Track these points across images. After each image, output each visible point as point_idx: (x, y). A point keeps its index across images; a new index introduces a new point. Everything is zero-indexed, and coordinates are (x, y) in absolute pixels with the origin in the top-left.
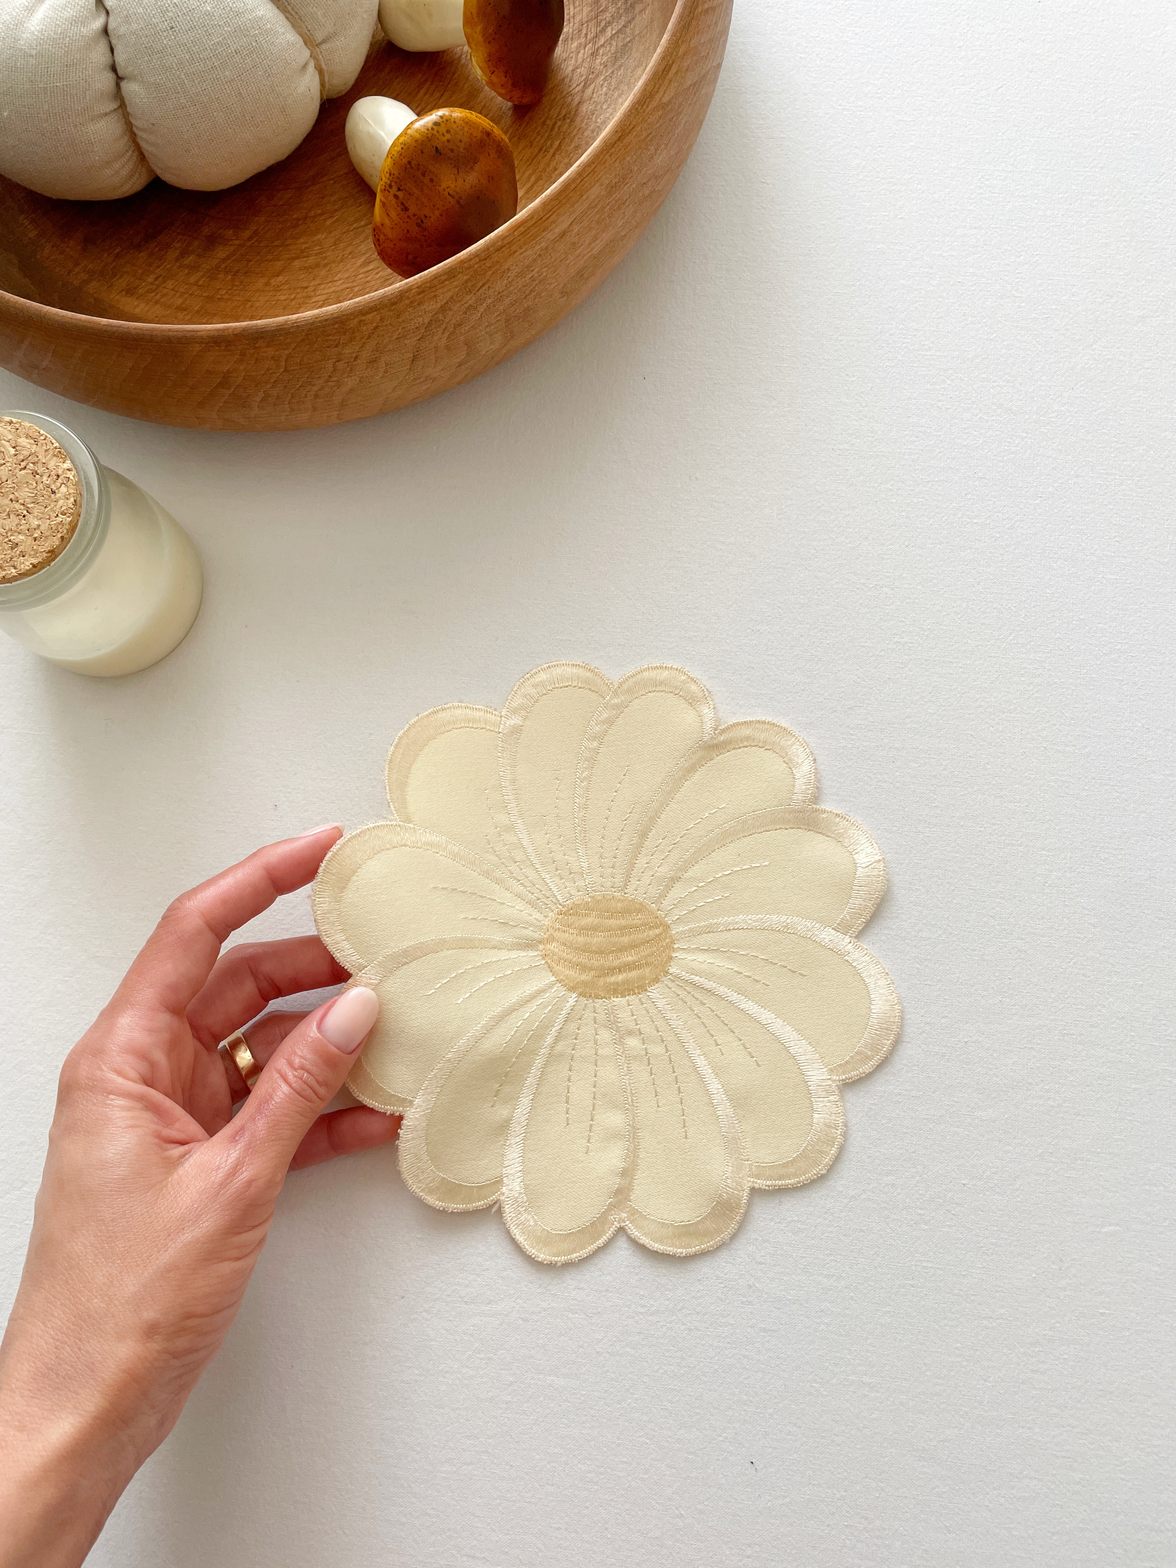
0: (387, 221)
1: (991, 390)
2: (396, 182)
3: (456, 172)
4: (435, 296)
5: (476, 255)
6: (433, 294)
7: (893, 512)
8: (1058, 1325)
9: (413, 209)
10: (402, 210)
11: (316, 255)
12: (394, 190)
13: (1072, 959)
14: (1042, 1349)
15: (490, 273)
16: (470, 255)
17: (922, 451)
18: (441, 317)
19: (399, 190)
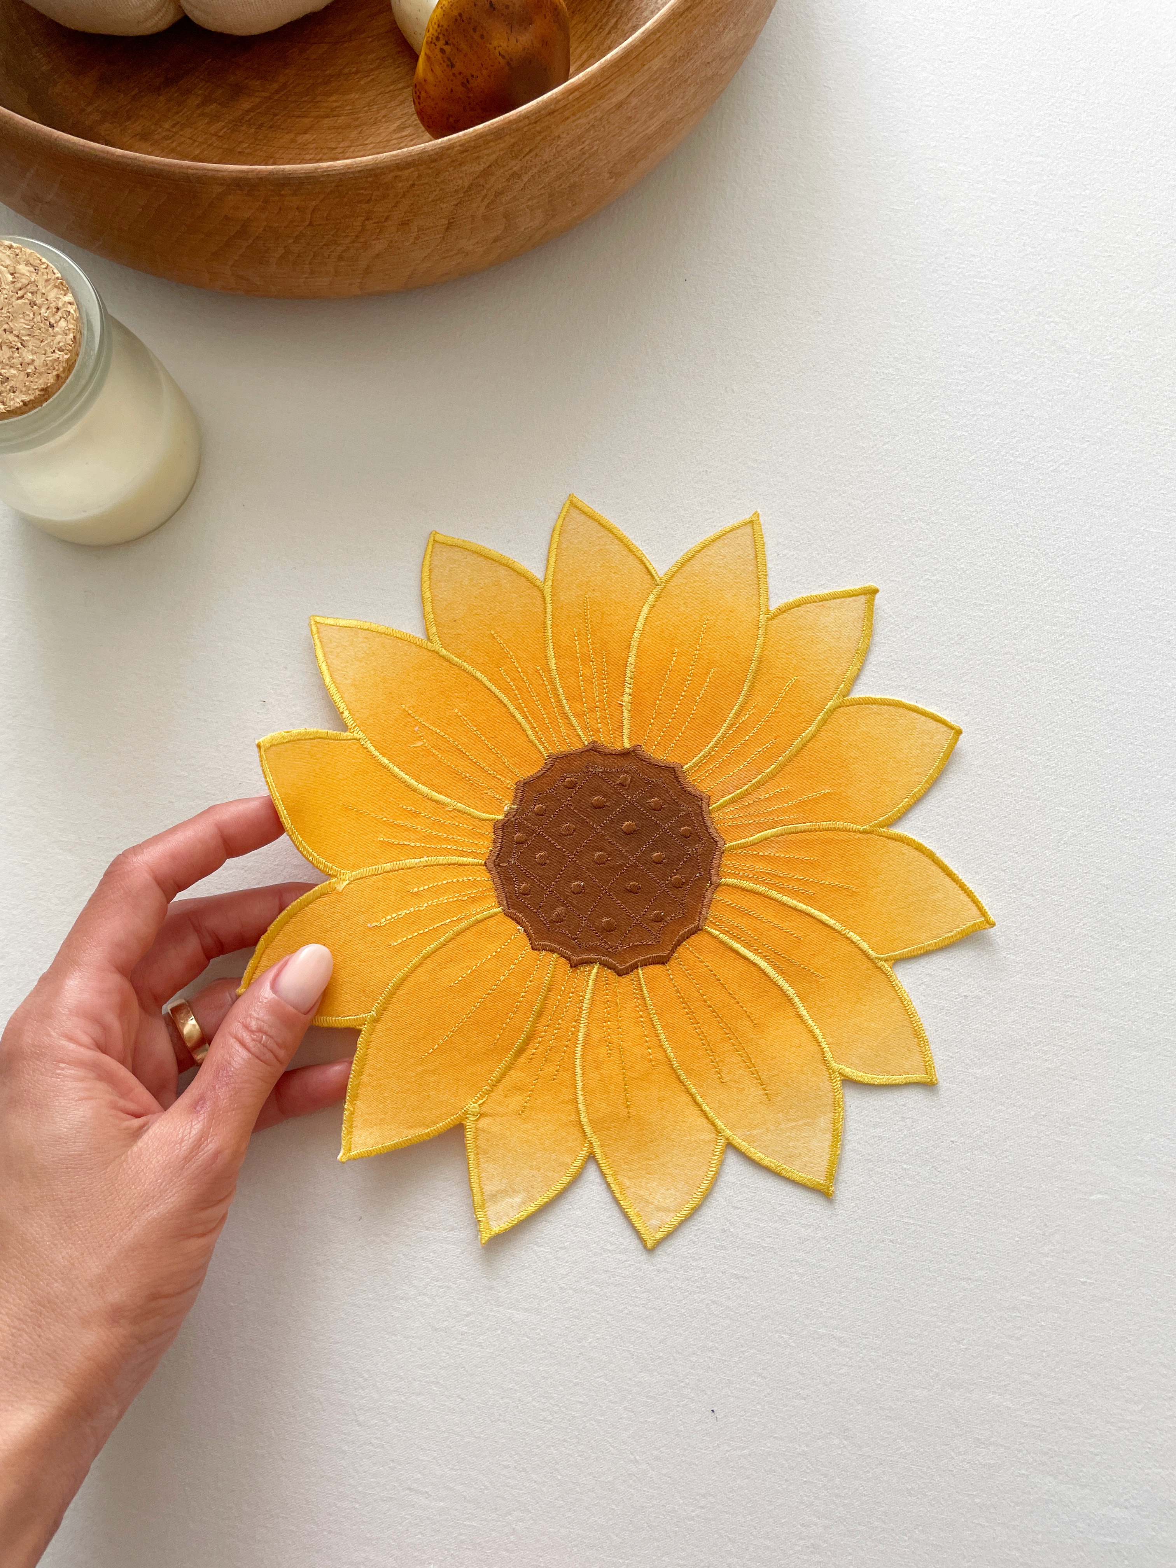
0: (430, 78)
1: (1046, 326)
2: (444, 35)
3: (509, 32)
4: (478, 157)
5: (526, 116)
6: (476, 154)
7: (935, 443)
8: (1038, 1291)
9: (459, 66)
10: (448, 66)
11: (348, 115)
12: (442, 42)
13: (1081, 920)
14: (1018, 1315)
15: (539, 138)
16: (519, 116)
17: (970, 382)
18: (481, 181)
19: (447, 43)
